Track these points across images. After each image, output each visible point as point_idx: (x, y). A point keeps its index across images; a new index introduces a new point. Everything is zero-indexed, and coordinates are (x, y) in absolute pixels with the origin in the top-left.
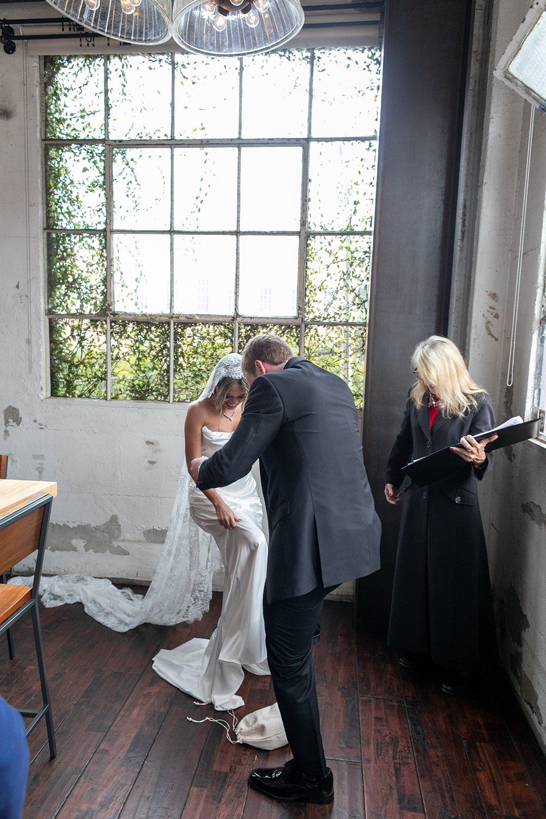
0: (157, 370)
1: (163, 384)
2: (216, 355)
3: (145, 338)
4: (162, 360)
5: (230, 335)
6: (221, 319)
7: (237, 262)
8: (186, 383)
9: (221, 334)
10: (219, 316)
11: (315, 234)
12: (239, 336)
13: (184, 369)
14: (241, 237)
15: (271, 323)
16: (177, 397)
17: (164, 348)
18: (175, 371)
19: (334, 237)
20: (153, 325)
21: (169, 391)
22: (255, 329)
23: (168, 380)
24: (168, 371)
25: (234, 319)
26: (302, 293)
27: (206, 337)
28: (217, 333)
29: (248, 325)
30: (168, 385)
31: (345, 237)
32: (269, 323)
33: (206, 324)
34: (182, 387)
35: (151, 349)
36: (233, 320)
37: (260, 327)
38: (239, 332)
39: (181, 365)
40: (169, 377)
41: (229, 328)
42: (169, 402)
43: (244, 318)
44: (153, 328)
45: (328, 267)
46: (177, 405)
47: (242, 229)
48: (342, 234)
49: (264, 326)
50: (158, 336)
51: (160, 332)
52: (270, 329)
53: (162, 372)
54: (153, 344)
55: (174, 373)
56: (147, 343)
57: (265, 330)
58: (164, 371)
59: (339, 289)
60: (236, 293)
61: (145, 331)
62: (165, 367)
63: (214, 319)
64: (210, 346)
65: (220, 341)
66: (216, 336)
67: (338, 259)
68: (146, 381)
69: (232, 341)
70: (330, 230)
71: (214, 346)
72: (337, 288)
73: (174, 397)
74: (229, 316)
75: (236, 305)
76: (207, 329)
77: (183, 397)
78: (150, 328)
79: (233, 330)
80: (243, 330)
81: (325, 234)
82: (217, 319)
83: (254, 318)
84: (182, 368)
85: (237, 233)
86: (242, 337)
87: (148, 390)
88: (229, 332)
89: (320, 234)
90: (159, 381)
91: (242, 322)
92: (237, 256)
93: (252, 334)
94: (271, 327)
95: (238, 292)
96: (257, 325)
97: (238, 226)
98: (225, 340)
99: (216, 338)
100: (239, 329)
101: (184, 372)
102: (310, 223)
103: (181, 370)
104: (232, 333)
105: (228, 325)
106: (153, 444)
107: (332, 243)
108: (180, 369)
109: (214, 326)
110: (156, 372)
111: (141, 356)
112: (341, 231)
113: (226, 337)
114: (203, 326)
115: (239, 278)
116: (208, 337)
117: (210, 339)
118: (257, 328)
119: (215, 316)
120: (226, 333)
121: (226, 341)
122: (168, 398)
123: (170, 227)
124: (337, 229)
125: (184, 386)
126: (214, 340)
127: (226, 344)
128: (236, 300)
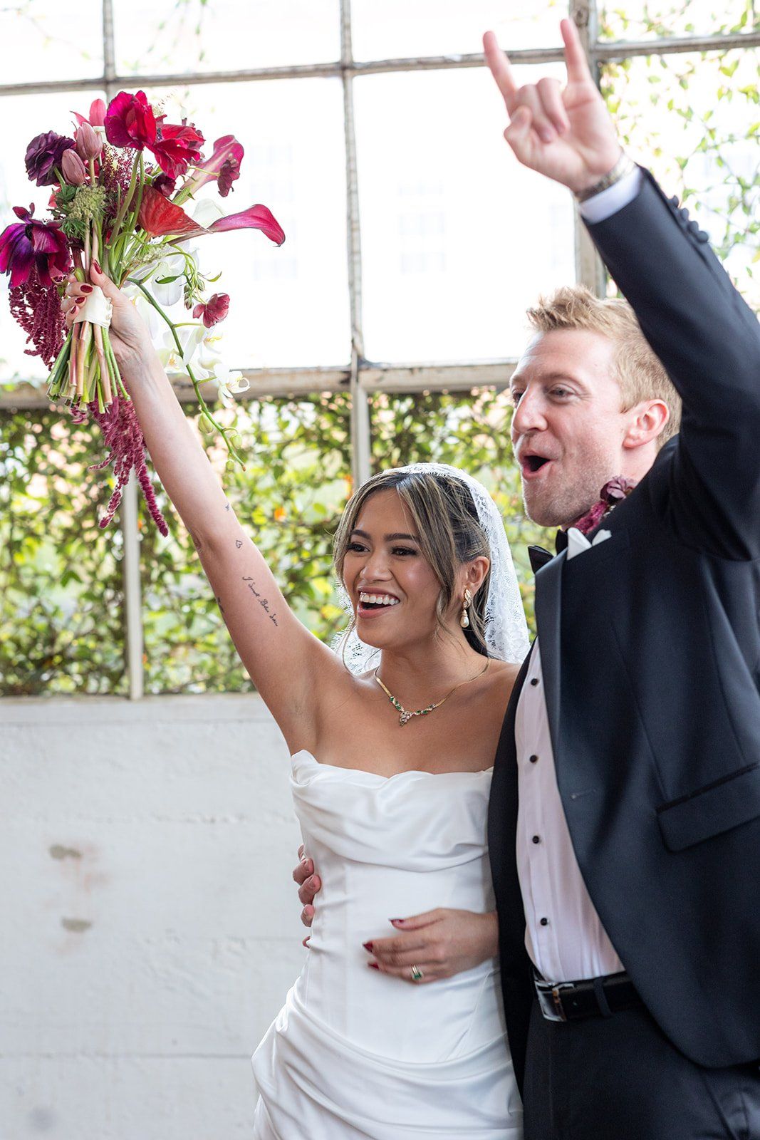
0: (78, 579)
1: (103, 630)
2: (293, 513)
3: (32, 467)
4: (93, 544)
5: (339, 435)
6: (301, 383)
7: (351, 172)
8: (189, 623)
9: (305, 435)
10: (293, 372)
11: (624, 53)
12: (373, 439)
13: (176, 573)
14: (359, 83)
15: (489, 384)
16: (158, 677)
17: (101, 499)
18: (145, 579)
19: (695, 56)
20: (56, 417)
21: (125, 656)
22: (427, 410)
23: (123, 618)
24: (118, 583)
25: (347, 379)
26: (593, 267)
27: (251, 449)
28: (292, 431)
29: (402, 397)
30: (120, 636)
31: (736, 53)
32: (479, 385)
33: (250, 400)
34: (174, 638)
35: (56, 504)
36: (346, 382)
37: (447, 401)
38: (371, 426)
39: (166, 559)
40: (123, 605)
41: (331, 411)
42: (128, 697)
43: (385, 370)
44: (58, 430)
45: (682, 167)
46: (159, 704)
47: (360, 57)
48: (724, 44)
49: (463, 395)
50: (78, 458)
51: (83, 443)
52: (486, 406)
53: (99, 588)
54: (61, 486)
55: (142, 587)
56: (38, 486)
57: (464, 410)
58: (106, 584)
59: (731, 239)
60: (352, 285)
61: (30, 441)
62: (108, 569)
63: (277, 383)
64: (268, 481)
65: (301, 459)
66: (287, 443)
67: (717, 134)
68: (41, 623)
69: (347, 458)
70: (680, 34)
71: (285, 479)
72: (726, 238)
73: (146, 678)
74: (331, 371)
75: (355, 327)
76: (255, 418)
77: (178, 675)
78: (46, 431)
79: (347, 419)
80: (386, 417)
81: (660, 50)
82: (287, 382)
83: (420, 369)
84: (170, 568)
85: (344, 69)
86: (384, 442)
87: (51, 657)
88: (335, 424)
89: (644, 51)
90: (89, 624)
91: (379, 388)
92: (348, 151)
93: (419, 428)
94: (486, 397)
95: (360, 279)
96: (437, 395)
97: (346, 44)
98: (322, 456)
99: (288, 452)
100: (371, 411)
101: (177, 581)
102: (604, 14)
103: (169, 577)
104: (347, 428)
105: (331, 400)
106: (75, 854)
107: (691, 80)
108: (161, 575)
109: (280, 406)
110: (75, 589)
111: (18, 535)
112: (717, 34)
113: (325, 444)
114: (240, 410)
115: (359, 229)
116: (259, 448)
117: (266, 457)
118: (436, 406)
119: (279, 372)
120: (322, 432)
121: (327, 459)
122: (125, 681)
123: (101, 64)
124: (704, 31)
125: (181, 635)
126: (280, 457)
127: (324, 469)
128: (353, 308)
